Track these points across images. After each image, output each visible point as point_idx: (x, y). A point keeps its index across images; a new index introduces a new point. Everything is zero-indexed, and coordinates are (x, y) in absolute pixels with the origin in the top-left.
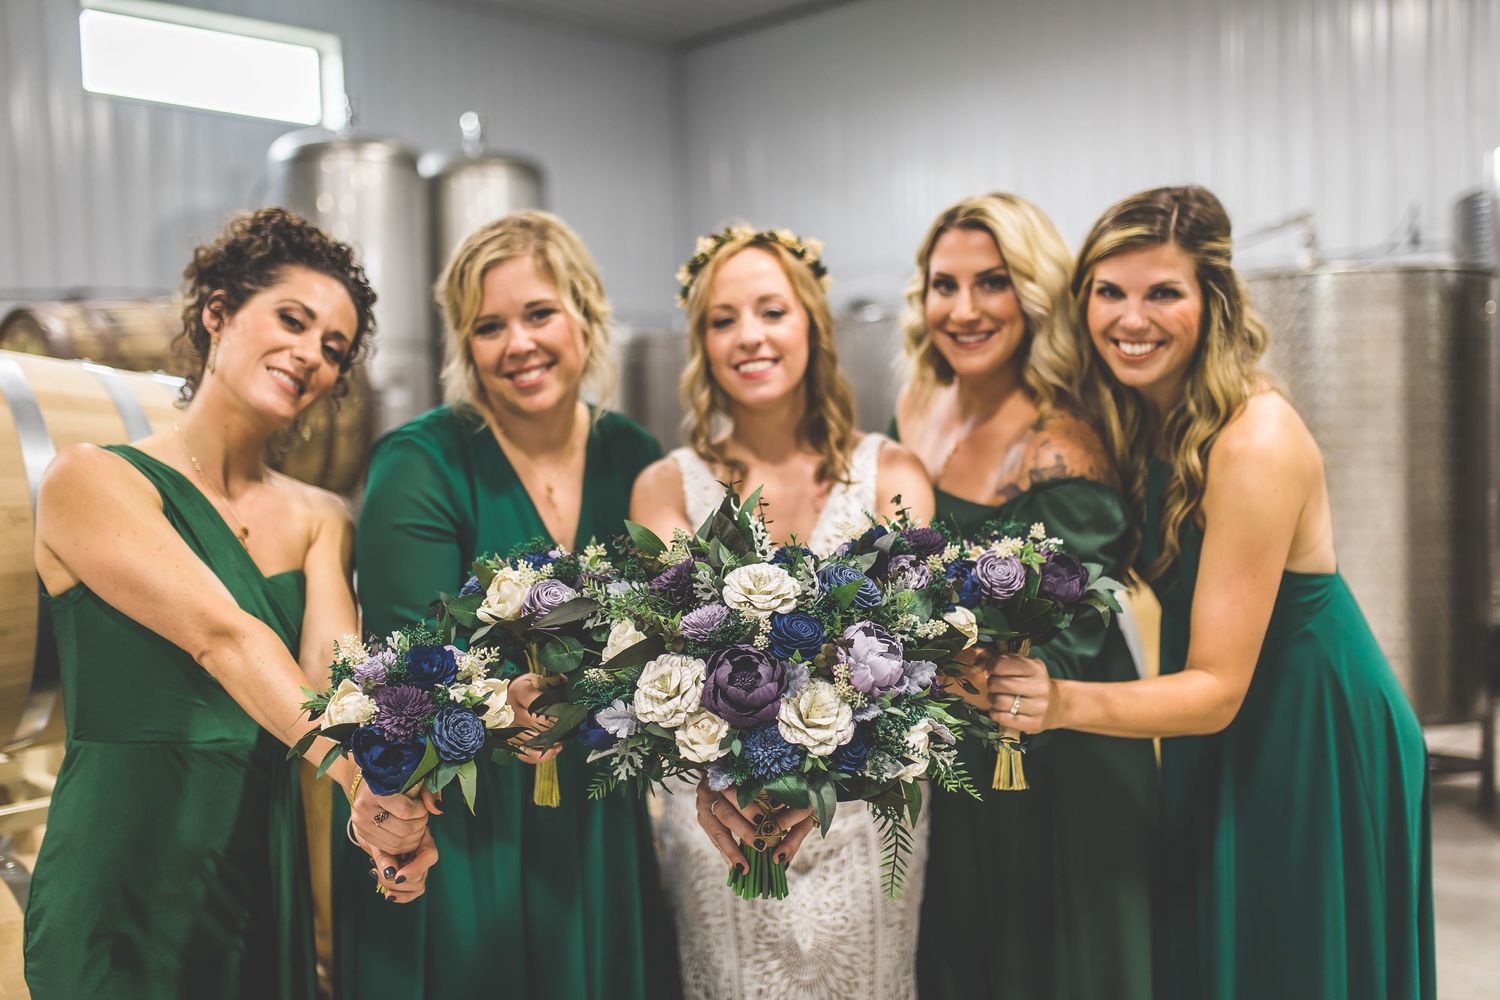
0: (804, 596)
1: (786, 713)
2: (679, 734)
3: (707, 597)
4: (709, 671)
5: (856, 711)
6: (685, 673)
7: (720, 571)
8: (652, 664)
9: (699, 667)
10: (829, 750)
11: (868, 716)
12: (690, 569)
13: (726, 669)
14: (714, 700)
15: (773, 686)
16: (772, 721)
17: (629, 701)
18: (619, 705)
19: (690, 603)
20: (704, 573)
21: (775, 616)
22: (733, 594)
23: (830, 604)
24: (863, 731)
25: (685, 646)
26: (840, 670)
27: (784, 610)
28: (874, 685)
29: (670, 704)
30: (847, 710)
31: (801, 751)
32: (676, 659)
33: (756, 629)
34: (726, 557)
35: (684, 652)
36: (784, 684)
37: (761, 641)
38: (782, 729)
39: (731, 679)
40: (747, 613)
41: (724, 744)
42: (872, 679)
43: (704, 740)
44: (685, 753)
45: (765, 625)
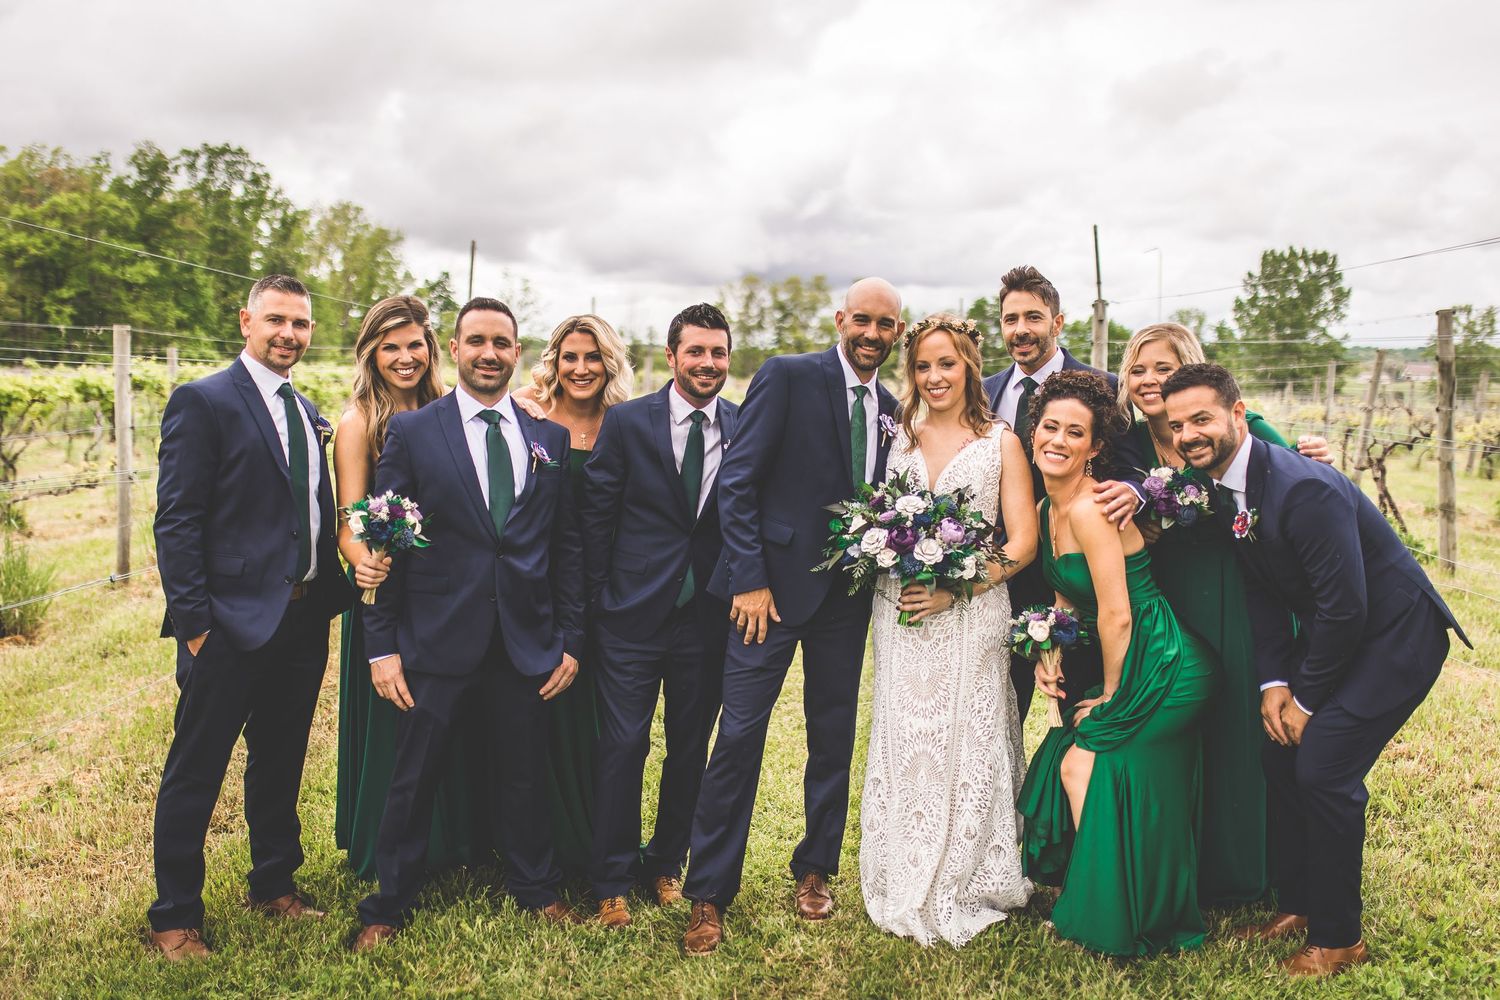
0: (927, 508)
1: (917, 549)
2: (878, 557)
3: (890, 508)
4: (889, 534)
5: (944, 550)
6: (882, 535)
7: (895, 498)
8: (868, 531)
9: (885, 532)
10: (933, 563)
11: (948, 552)
12: (883, 497)
13: (895, 532)
14: (891, 544)
15: (912, 539)
16: (911, 551)
17: (859, 544)
18: (856, 545)
19: (882, 509)
21: (915, 515)
22: (900, 508)
23: (936, 511)
24: (945, 556)
25: (881, 525)
26: (937, 535)
27: (919, 512)
28: (951, 541)
29: (875, 546)
30: (940, 551)
31: (922, 564)
32: (877, 529)
33: (907, 518)
34: (898, 493)
35: (880, 527)
36: (916, 539)
37: (909, 524)
38: (915, 554)
39: (897, 536)
40: (904, 514)
41: (894, 559)
42: (950, 538)
43: (887, 559)
44: (880, 564)
45: (911, 518)
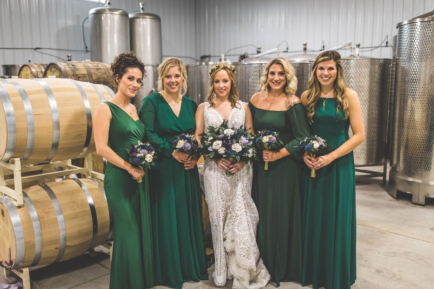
1: (233, 147)
2: (219, 150)
3: (222, 133)
5: (242, 147)
6: (220, 142)
10: (238, 151)
11: (244, 147)
12: (219, 130)
13: (225, 141)
15: (231, 143)
18: (211, 147)
21: (231, 135)
23: (238, 133)
24: (243, 149)
28: (244, 143)
37: (229, 138)
38: (232, 149)
39: (225, 143)
40: (227, 135)
41: (225, 151)
42: (244, 142)
43: (222, 151)
44: (219, 152)
45: (230, 136)
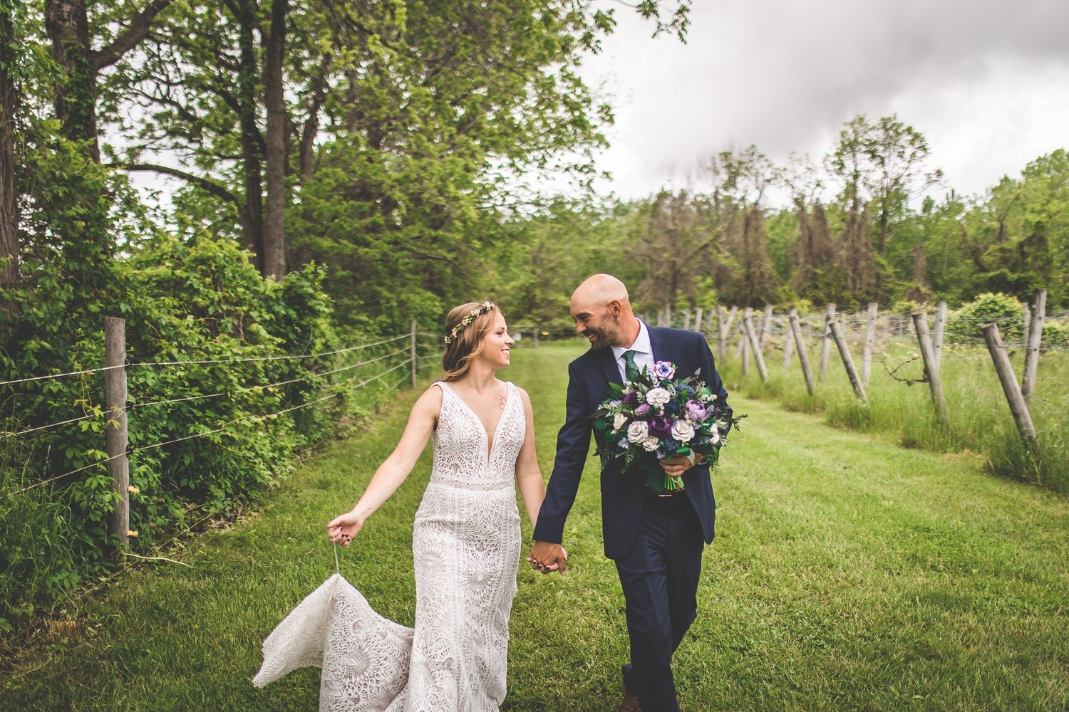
0: (672, 396)
4: (649, 424)
7: (644, 393)
8: (630, 425)
9: (645, 423)
14: (652, 433)
16: (670, 435)
17: (627, 438)
19: (638, 405)
20: (639, 395)
22: (650, 400)
25: (640, 418)
26: (687, 416)
27: (667, 402)
30: (692, 428)
31: (680, 442)
32: (638, 423)
33: (659, 409)
34: (645, 388)
35: (640, 420)
36: (671, 423)
